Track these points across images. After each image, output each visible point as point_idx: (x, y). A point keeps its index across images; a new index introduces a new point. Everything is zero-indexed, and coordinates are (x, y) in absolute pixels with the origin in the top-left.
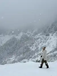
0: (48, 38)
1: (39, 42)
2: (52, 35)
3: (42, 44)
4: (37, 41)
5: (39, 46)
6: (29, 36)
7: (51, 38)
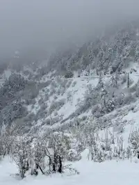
0: (70, 83)
1: (49, 93)
2: (79, 76)
3: (56, 98)
4: (44, 91)
5: (48, 101)
6: (26, 77)
7: (75, 83)
